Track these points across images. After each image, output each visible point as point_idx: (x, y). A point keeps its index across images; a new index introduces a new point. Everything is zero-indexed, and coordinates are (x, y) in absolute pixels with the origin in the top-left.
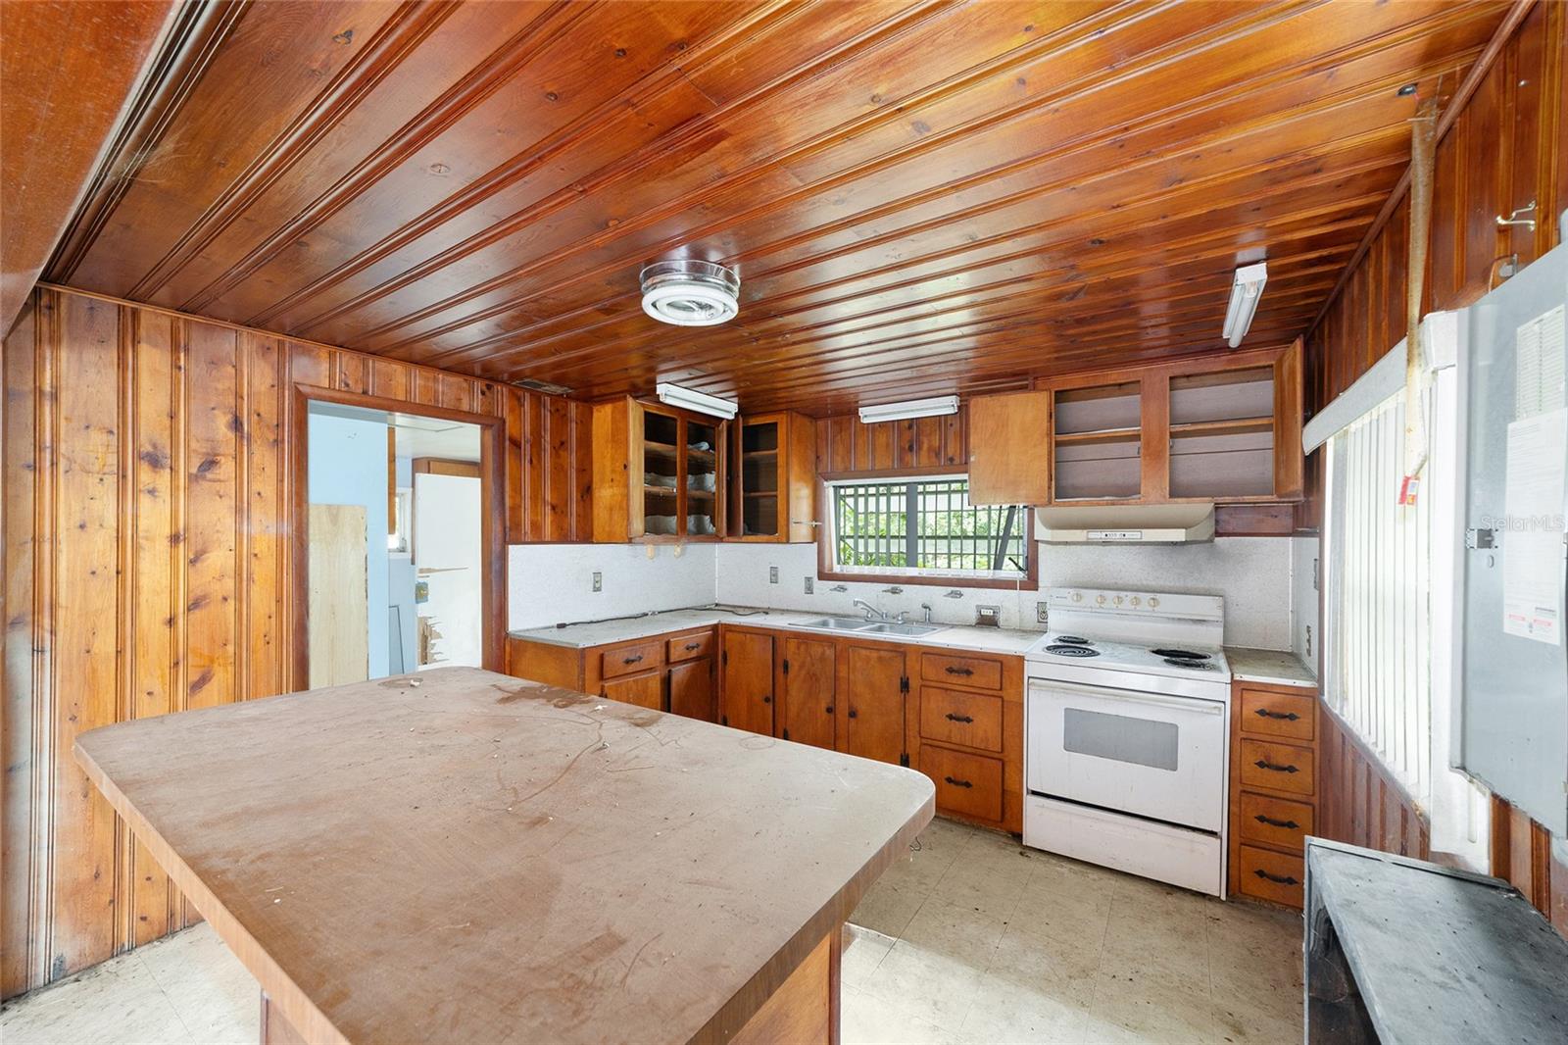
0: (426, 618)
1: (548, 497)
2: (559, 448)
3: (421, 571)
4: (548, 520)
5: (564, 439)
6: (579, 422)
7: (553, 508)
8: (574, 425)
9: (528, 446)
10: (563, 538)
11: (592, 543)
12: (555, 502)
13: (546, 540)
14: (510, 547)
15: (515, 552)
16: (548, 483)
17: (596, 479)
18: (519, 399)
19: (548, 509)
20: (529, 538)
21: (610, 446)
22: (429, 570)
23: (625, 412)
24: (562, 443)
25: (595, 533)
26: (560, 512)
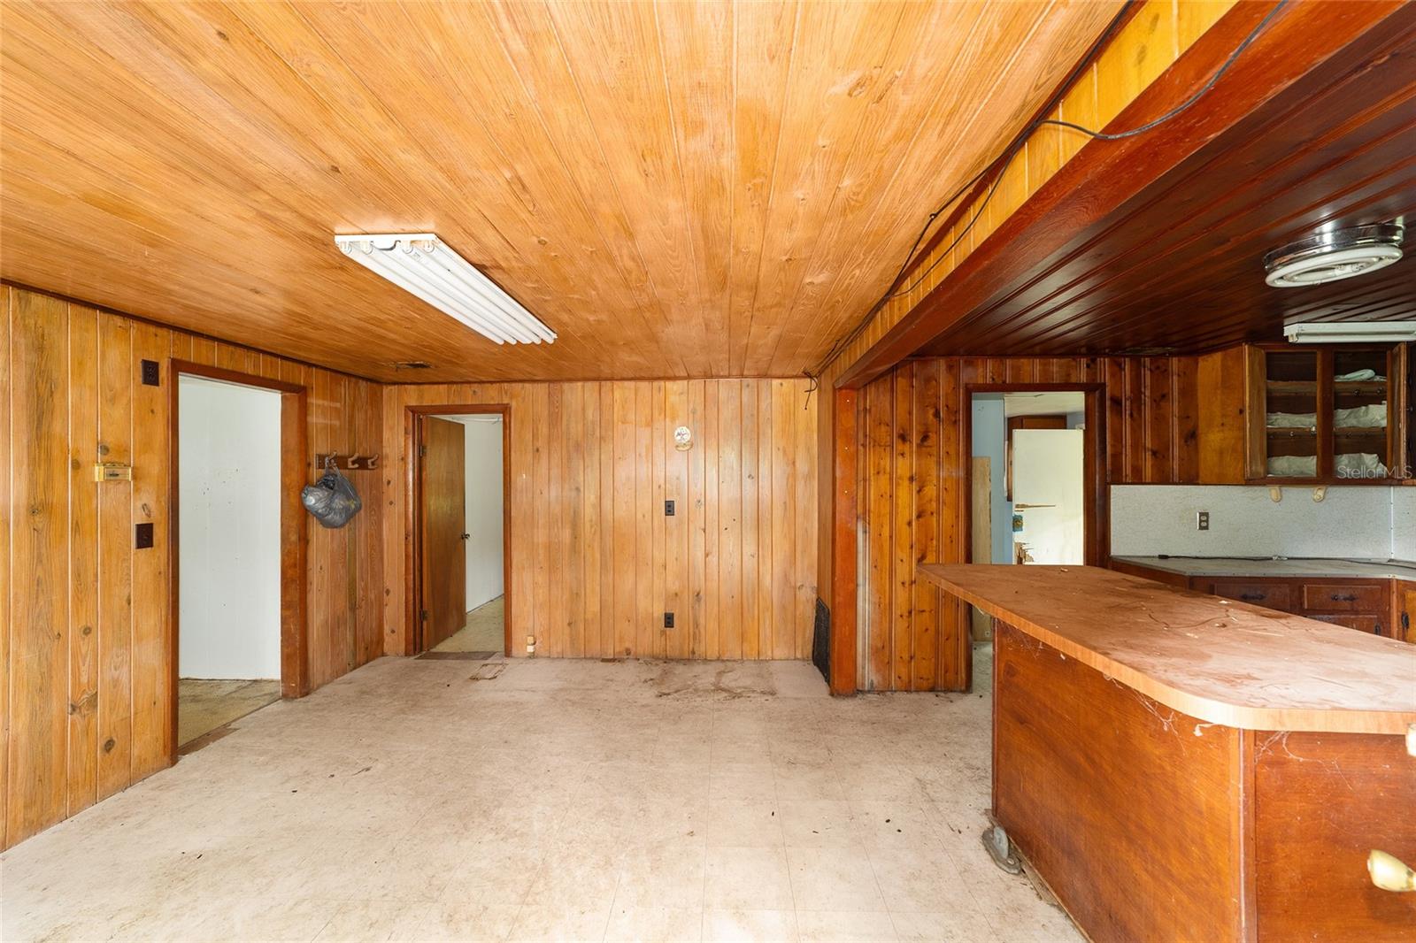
0: (1021, 544)
1: (1149, 445)
2: (1160, 401)
3: (1017, 506)
4: (1149, 464)
5: (1165, 391)
6: (1182, 374)
7: (1154, 453)
8: (1175, 378)
9: (1128, 403)
10: (1163, 479)
11: (1198, 484)
12: (1155, 449)
13: (1147, 481)
14: (1112, 486)
15: (1116, 491)
16: (1149, 432)
17: (1202, 425)
18: (1119, 365)
19: (1149, 455)
20: (1129, 480)
21: (1219, 392)
22: (1023, 506)
23: (1240, 358)
24: (1164, 396)
25: (1201, 474)
26: (1161, 457)
